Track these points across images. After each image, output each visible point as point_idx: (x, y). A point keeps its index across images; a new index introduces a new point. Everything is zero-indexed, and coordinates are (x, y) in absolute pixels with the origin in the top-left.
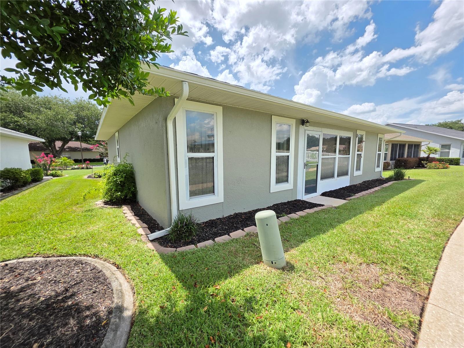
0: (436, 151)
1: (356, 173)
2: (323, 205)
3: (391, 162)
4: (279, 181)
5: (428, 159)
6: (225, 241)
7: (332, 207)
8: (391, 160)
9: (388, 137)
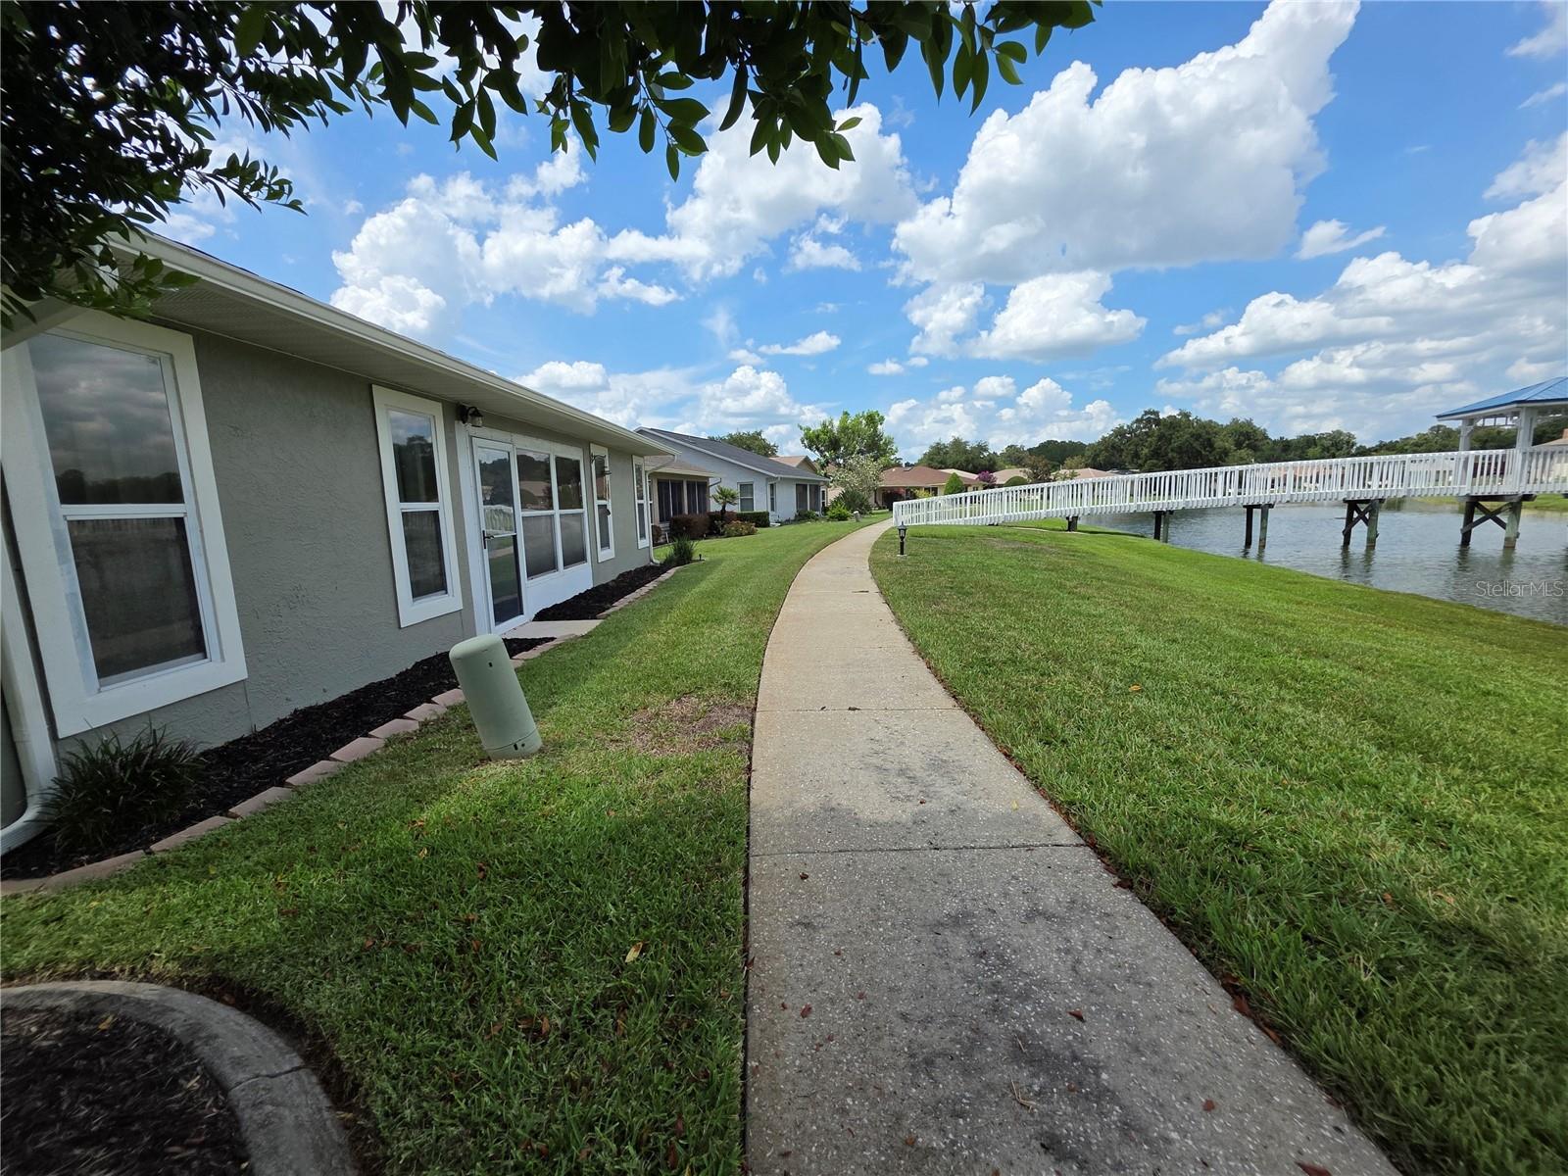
0: (733, 497)
1: (605, 555)
2: (553, 639)
3: (661, 526)
4: (420, 590)
5: (723, 515)
6: (326, 776)
7: (577, 637)
8: (662, 521)
9: (649, 464)
